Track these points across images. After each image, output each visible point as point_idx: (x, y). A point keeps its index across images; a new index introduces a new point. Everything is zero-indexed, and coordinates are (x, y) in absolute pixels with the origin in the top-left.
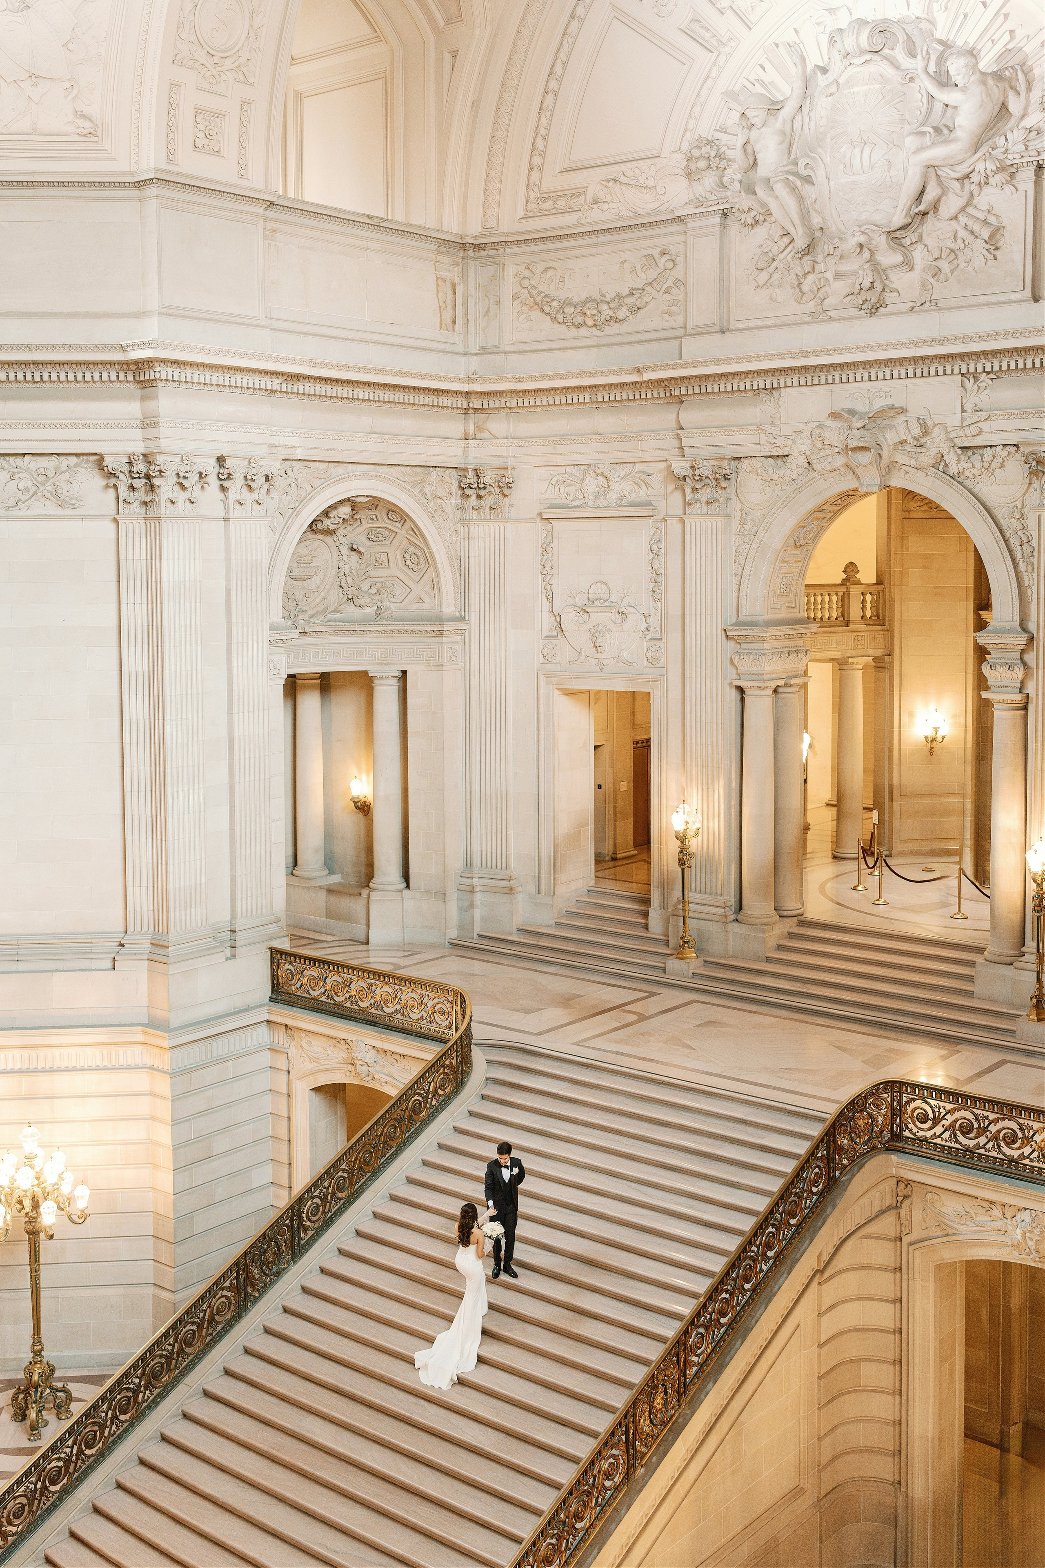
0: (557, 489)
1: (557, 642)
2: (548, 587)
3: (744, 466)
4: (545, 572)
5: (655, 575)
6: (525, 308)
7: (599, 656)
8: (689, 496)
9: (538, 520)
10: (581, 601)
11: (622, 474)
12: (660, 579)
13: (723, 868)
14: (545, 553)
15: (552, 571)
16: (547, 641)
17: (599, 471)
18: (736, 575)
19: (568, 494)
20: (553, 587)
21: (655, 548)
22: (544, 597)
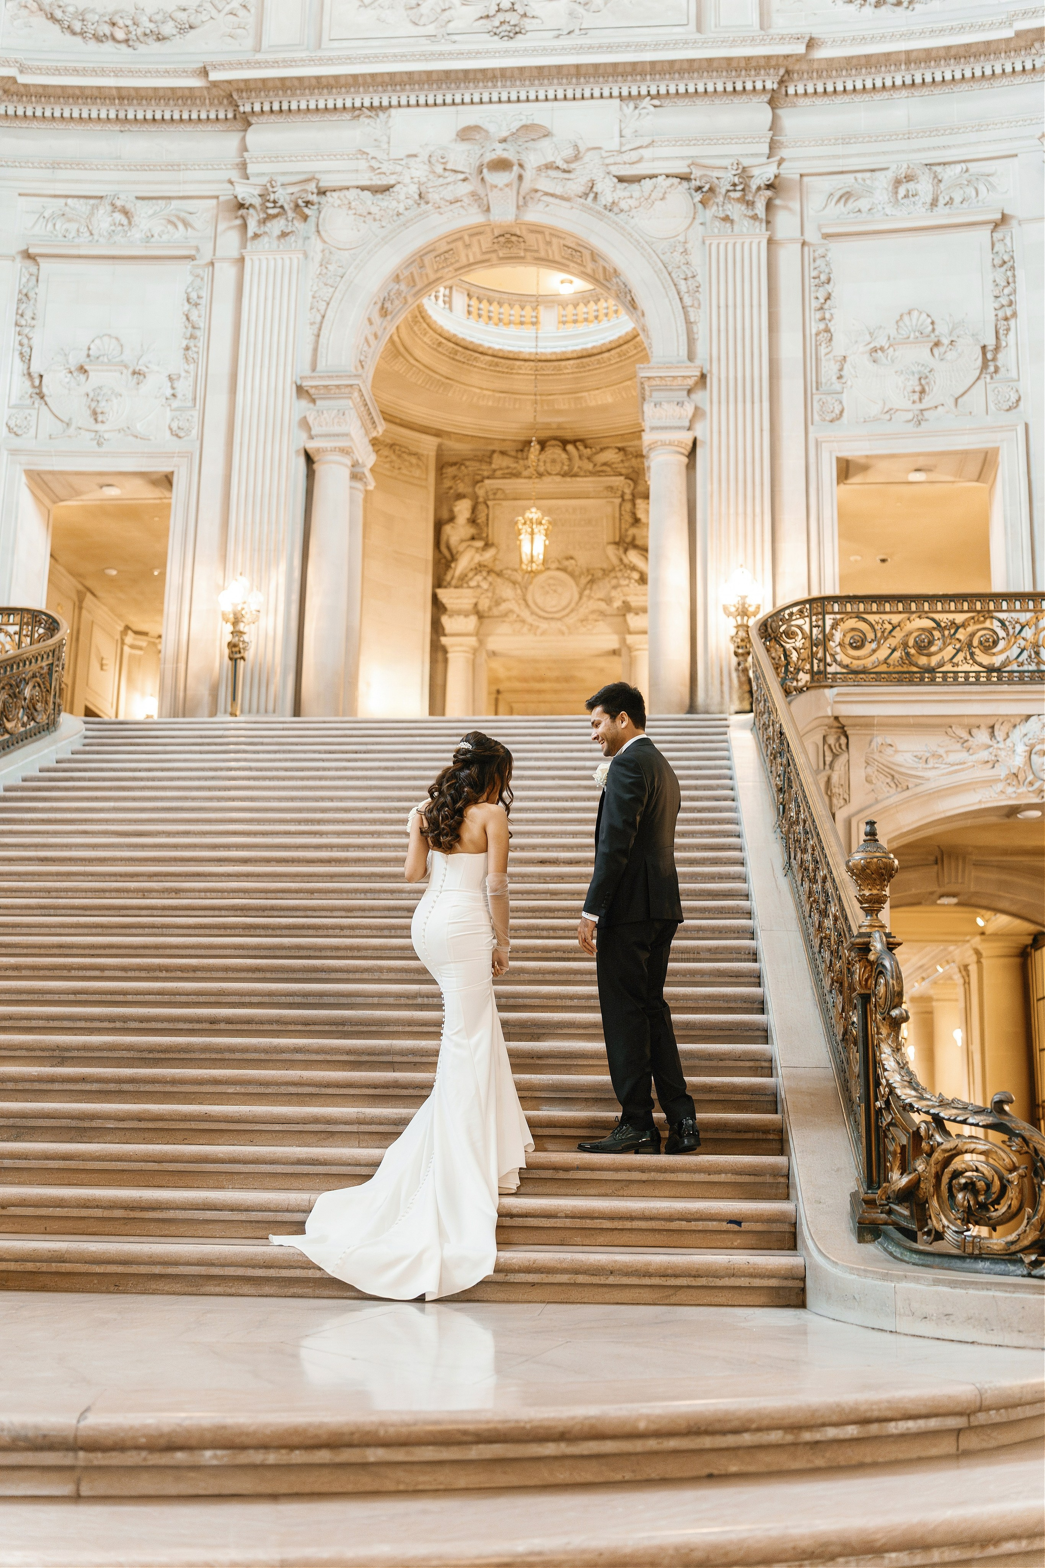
0: (50, 225)
1: (34, 413)
2: (25, 341)
3: (330, 200)
4: (23, 322)
5: (190, 329)
6: (25, 12)
7: (99, 427)
8: (252, 226)
9: (19, 259)
10: (77, 358)
11: (150, 212)
12: (198, 333)
13: (277, 679)
14: (24, 298)
15: (33, 323)
16: (14, 411)
17: (119, 203)
18: (312, 324)
19: (67, 230)
20: (35, 342)
21: (194, 296)
22: (17, 353)
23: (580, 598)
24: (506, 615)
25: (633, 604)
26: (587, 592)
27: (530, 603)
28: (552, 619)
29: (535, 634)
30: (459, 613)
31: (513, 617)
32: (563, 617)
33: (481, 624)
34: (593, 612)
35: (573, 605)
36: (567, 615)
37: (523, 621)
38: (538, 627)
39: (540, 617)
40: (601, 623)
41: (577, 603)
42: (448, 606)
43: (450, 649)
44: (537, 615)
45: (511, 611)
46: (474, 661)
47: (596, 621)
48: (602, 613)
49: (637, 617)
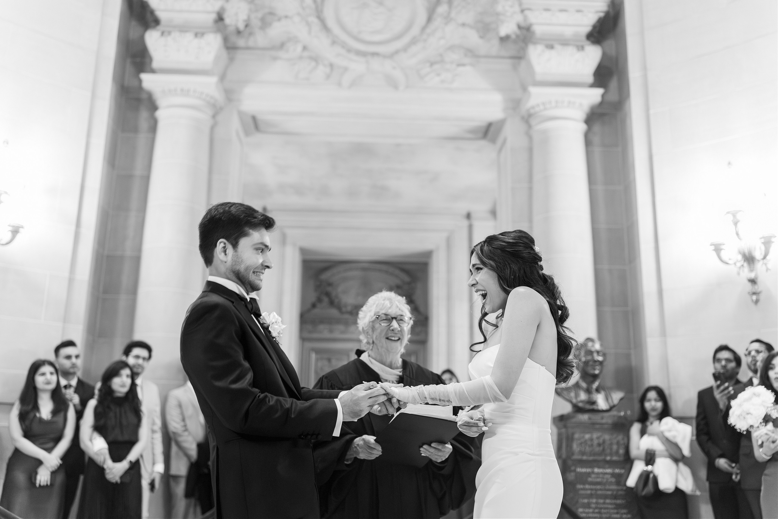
23: (429, 20)
24: (282, 46)
25: (538, 30)
26: (442, 9)
27: (331, 23)
28: (375, 54)
29: (339, 84)
30: (183, 29)
31: (296, 50)
32: (397, 52)
33: (231, 59)
34: (451, 48)
35: (415, 31)
36: (405, 49)
37: (316, 59)
38: (346, 69)
39: (349, 50)
40: (468, 68)
41: (424, 29)
42: (161, 14)
43: (162, 102)
44: (344, 45)
45: (294, 39)
46: (212, 129)
47: (460, 65)
48: (471, 52)
49: (549, 53)
